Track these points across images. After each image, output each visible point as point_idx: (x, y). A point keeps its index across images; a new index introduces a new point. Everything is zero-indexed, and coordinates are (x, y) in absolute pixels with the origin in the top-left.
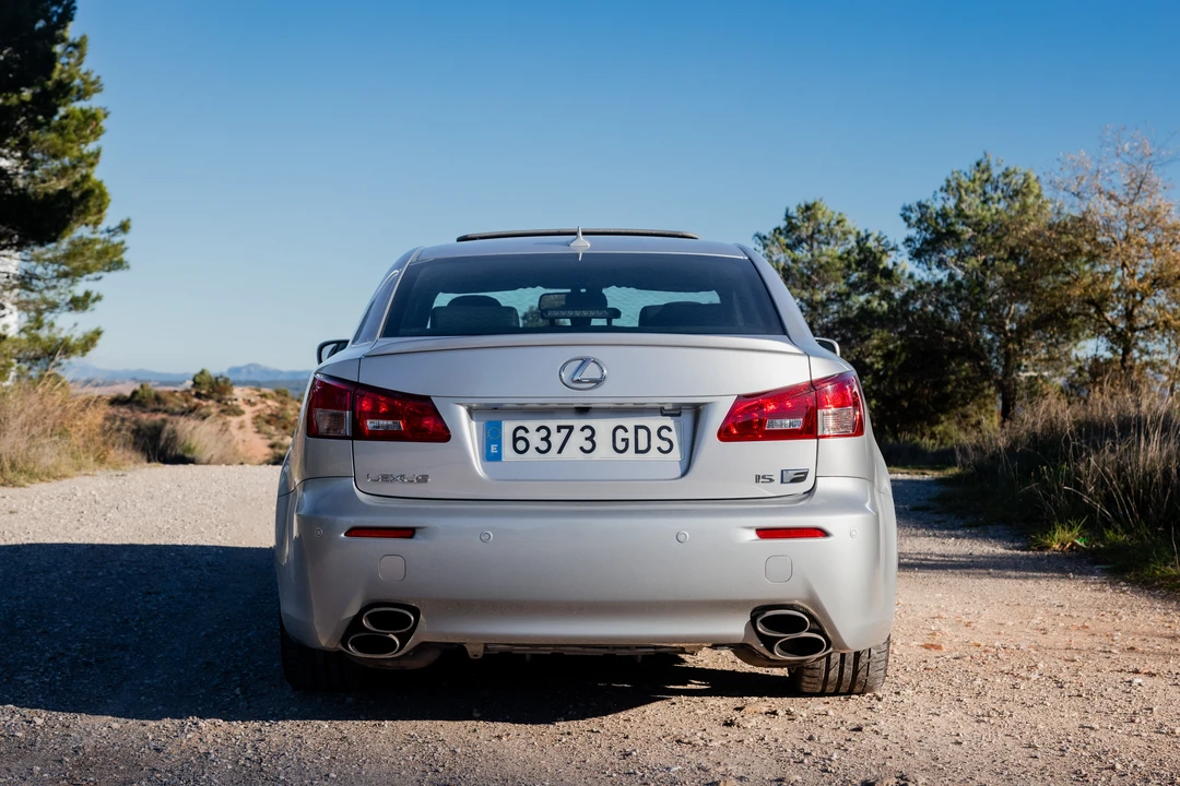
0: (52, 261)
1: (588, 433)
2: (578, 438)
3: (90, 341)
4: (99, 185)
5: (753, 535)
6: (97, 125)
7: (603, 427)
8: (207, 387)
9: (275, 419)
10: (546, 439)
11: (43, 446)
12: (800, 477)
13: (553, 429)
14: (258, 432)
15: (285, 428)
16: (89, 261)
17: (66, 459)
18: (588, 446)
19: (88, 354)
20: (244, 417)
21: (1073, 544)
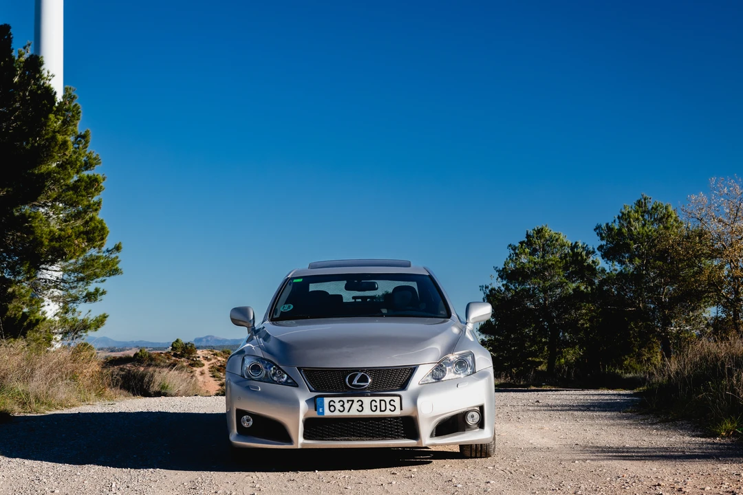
0: (74, 271)
3: (100, 322)
4: (101, 222)
6: (98, 185)
8: (180, 350)
9: (221, 368)
14: (214, 377)
16: (97, 270)
19: (99, 329)
20: (204, 368)
21: (735, 432)
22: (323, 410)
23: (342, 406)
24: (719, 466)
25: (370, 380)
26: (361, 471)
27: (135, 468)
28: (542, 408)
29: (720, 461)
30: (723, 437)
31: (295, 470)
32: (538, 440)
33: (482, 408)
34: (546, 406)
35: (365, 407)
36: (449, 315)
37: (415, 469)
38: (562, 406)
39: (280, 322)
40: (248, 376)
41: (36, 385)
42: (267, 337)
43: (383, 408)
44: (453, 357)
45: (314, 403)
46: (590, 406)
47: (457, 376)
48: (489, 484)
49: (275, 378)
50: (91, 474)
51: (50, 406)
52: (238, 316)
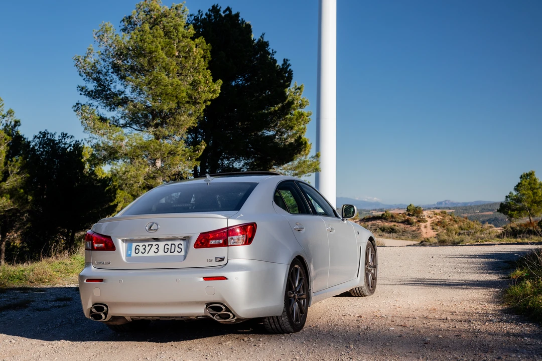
1: (157, 246)
2: (154, 248)
5: (202, 279)
7: (162, 244)
8: (412, 211)
9: (439, 223)
10: (144, 249)
12: (222, 259)
13: (147, 246)
14: (433, 229)
18: (156, 251)
20: (427, 223)
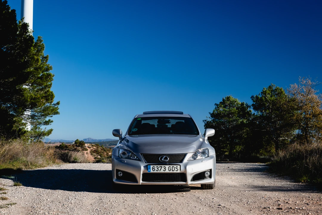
0: (40, 112)
3: (50, 132)
4: (52, 92)
6: (51, 77)
8: (78, 144)
9: (96, 151)
11: (39, 158)
15: (98, 154)
16: (49, 112)
17: (45, 162)
19: (49, 135)
20: (88, 151)
21: (307, 181)
22: (150, 170)
23: (158, 169)
24: (301, 194)
25: (168, 159)
26: (164, 194)
27: (76, 191)
28: (231, 170)
29: (302, 192)
30: (302, 183)
31: (138, 193)
32: (230, 183)
33: (211, 170)
34: (232, 169)
35: (166, 169)
36: (198, 134)
37: (184, 193)
38: (239, 169)
39: (132, 136)
40: (121, 157)
41: (30, 158)
42: (128, 141)
43: (173, 170)
44: (200, 150)
45: (146, 167)
46: (249, 170)
47: (202, 158)
48: (214, 200)
49: (131, 158)
50: (59, 194)
51: (36, 166)
52: (115, 133)
